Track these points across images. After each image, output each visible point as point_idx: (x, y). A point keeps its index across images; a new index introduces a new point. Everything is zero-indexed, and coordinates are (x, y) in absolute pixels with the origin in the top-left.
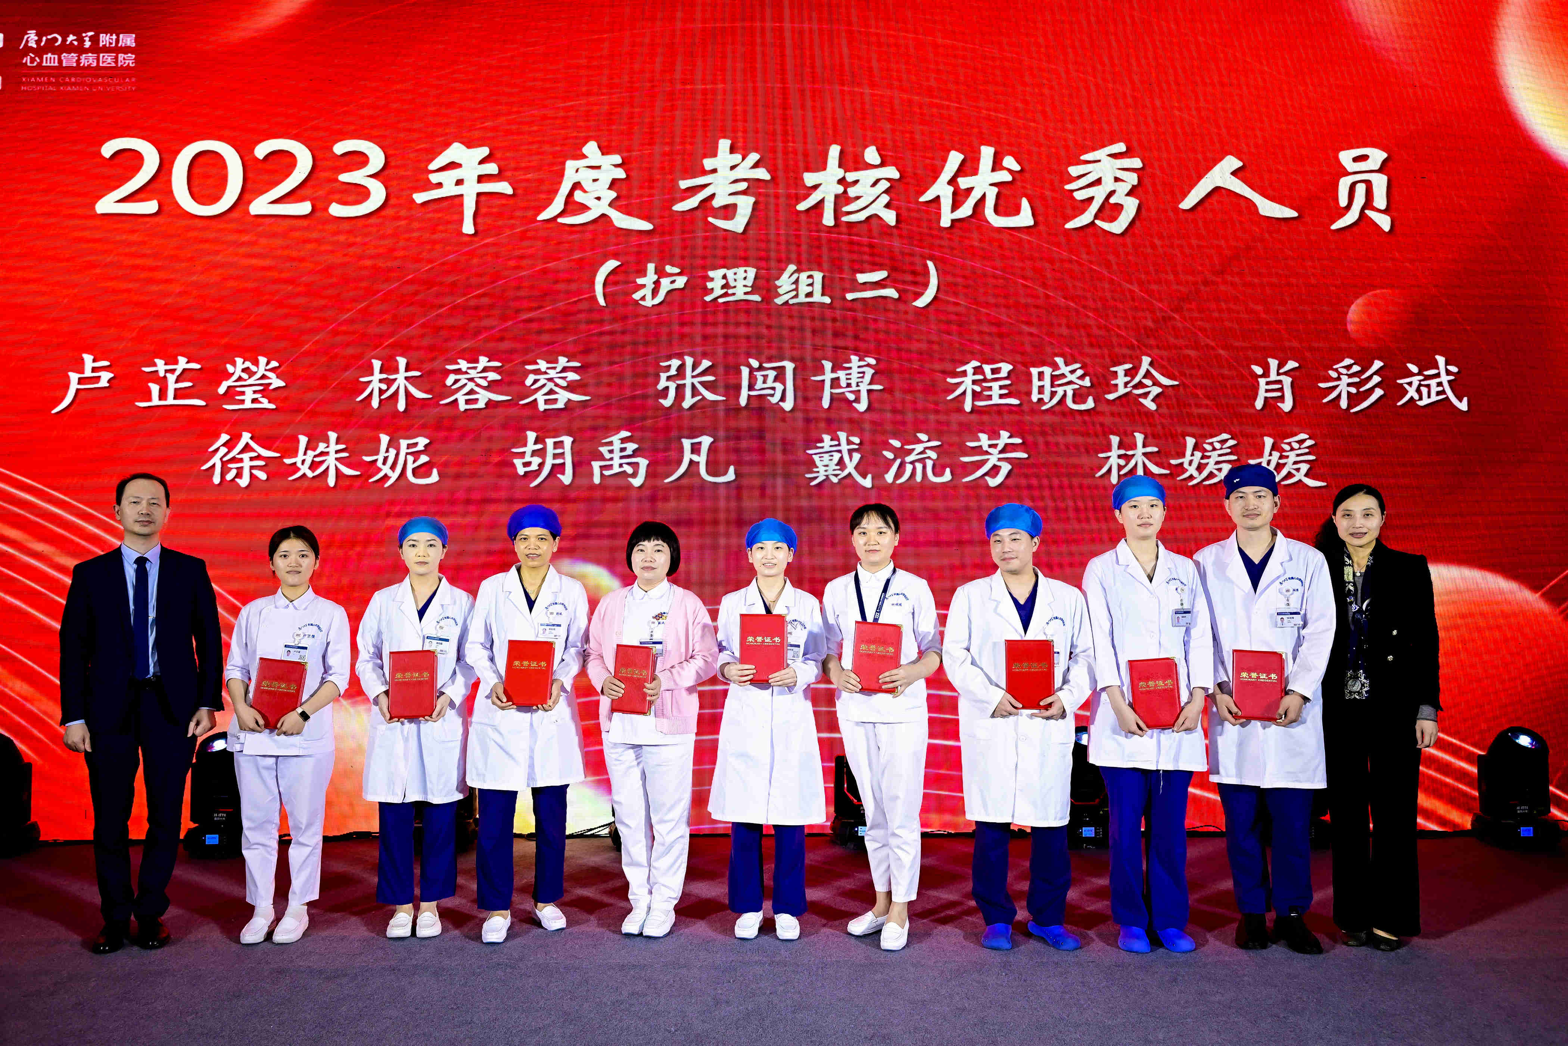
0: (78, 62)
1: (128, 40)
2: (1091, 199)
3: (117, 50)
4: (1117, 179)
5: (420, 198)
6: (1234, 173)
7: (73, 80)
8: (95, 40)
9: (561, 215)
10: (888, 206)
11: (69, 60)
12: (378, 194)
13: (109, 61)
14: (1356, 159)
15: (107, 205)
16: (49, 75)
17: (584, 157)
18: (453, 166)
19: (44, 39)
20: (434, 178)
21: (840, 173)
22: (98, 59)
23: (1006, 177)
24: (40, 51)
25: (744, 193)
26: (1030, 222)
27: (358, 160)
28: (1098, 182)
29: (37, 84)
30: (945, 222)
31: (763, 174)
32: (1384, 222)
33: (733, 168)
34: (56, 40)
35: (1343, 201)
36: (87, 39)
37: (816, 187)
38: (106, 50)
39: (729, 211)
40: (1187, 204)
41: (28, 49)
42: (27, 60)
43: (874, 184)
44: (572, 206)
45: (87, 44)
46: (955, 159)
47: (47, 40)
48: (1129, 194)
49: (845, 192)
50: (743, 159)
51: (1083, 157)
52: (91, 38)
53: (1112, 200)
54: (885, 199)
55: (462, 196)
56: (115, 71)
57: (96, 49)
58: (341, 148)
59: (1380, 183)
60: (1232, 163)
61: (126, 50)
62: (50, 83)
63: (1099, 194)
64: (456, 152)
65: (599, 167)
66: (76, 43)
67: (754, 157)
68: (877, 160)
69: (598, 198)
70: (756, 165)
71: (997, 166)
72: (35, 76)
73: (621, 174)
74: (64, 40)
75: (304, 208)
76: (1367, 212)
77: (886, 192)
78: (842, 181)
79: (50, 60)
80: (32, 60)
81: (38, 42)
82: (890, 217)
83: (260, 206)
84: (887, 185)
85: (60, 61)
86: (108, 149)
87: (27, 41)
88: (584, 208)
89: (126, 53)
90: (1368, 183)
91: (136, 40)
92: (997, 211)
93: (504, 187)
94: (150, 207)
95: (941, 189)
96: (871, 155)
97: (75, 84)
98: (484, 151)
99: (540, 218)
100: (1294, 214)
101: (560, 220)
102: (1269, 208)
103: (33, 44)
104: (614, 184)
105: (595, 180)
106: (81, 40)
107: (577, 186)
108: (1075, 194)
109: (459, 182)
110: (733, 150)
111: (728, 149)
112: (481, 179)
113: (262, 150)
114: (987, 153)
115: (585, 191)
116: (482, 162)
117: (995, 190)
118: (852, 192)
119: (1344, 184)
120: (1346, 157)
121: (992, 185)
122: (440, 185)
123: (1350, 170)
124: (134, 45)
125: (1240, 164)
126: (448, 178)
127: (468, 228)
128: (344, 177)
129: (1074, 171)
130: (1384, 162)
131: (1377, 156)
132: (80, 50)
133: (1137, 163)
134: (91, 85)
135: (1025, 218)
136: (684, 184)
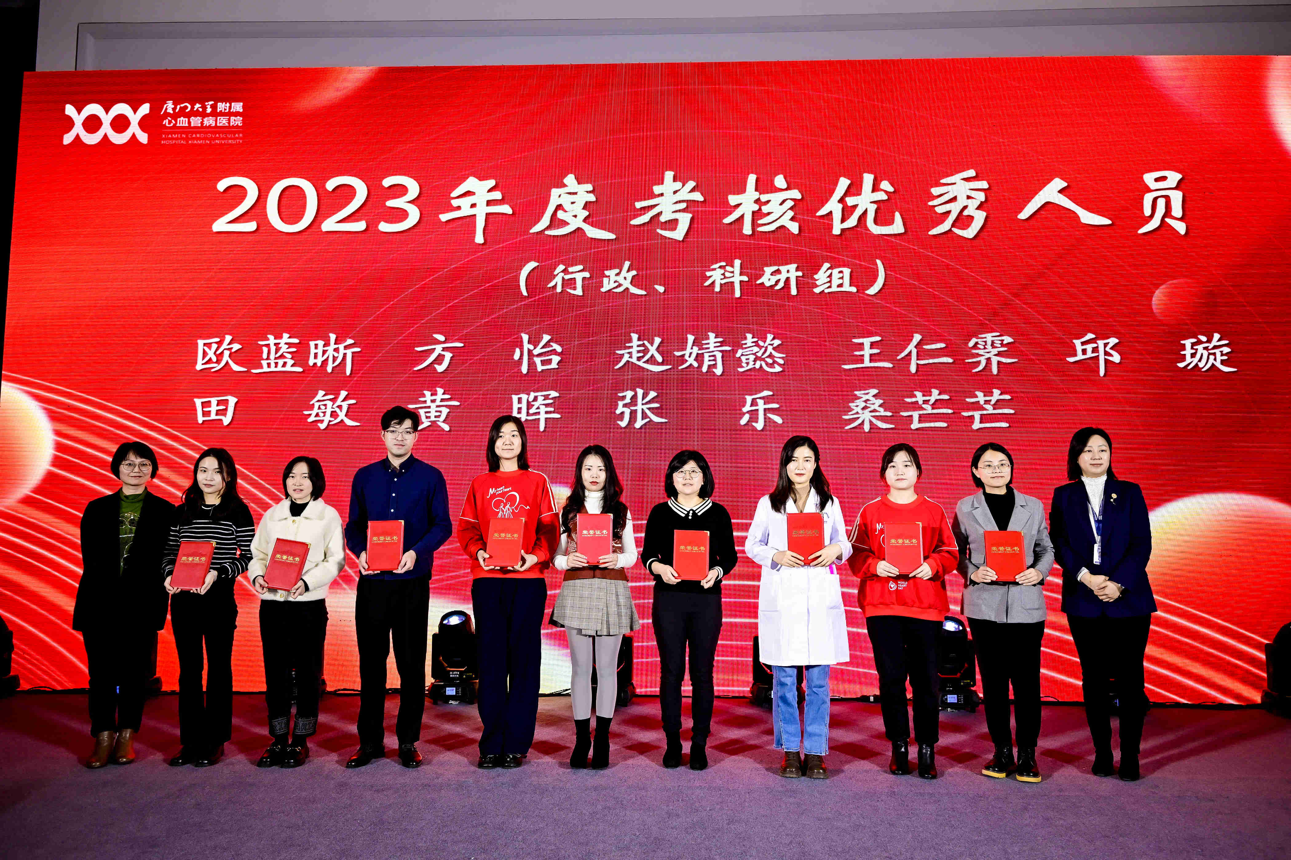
0: (202, 123)
1: (238, 107)
2: (949, 212)
3: (230, 114)
4: (969, 197)
5: (444, 217)
6: (1060, 191)
7: (198, 135)
8: (214, 107)
9: (548, 228)
10: (793, 219)
11: (196, 121)
12: (414, 215)
13: (224, 122)
14: (1157, 180)
15: (221, 225)
16: (182, 133)
17: (565, 186)
18: (468, 193)
19: (178, 107)
20: (455, 203)
21: (756, 195)
22: (216, 121)
23: (882, 196)
24: (175, 116)
25: (683, 210)
26: (901, 230)
27: (400, 190)
28: (954, 199)
29: (172, 139)
30: (836, 231)
31: (698, 196)
32: (1181, 228)
33: (675, 192)
34: (186, 107)
35: (1147, 212)
36: (209, 107)
37: (738, 206)
38: (222, 114)
39: (672, 224)
40: (1024, 215)
41: (167, 114)
42: (166, 122)
43: (781, 204)
44: (555, 222)
45: (209, 110)
46: (843, 183)
47: (181, 108)
48: (978, 208)
49: (760, 209)
50: (683, 186)
51: (943, 181)
52: (212, 106)
53: (966, 213)
54: (791, 214)
55: (475, 215)
56: (229, 130)
57: (215, 113)
58: (387, 182)
59: (1177, 198)
60: (1058, 183)
61: (237, 114)
62: (182, 138)
63: (955, 209)
64: (471, 183)
65: (576, 193)
66: (201, 110)
67: (691, 184)
68: (784, 185)
69: (575, 216)
70: (692, 190)
71: (875, 188)
72: (171, 133)
73: (592, 198)
74: (193, 108)
75: (360, 226)
76: (1168, 220)
77: (791, 208)
78: (757, 201)
79: (182, 122)
80: (170, 122)
81: (174, 109)
82: (794, 228)
83: (330, 225)
84: (792, 203)
85: (189, 123)
86: (222, 185)
87: (166, 109)
88: (564, 223)
89: (236, 116)
90: (1167, 198)
91: (243, 107)
92: (876, 222)
93: (506, 209)
94: (251, 226)
95: (833, 206)
96: (780, 181)
97: (199, 139)
98: (492, 183)
99: (532, 231)
100: (1108, 222)
101: (547, 232)
102: (1088, 218)
103: (170, 111)
104: (587, 206)
105: (573, 203)
106: (204, 108)
107: (559, 207)
108: (936, 209)
109: (473, 206)
110: (675, 180)
111: (672, 179)
112: (489, 203)
113: (331, 185)
114: (868, 179)
115: (566, 211)
116: (490, 190)
117: (875, 206)
118: (765, 209)
119: (1148, 199)
120: (1149, 178)
121: (871, 202)
122: (459, 208)
123: (1152, 188)
124: (241, 111)
125: (1065, 184)
126: (465, 203)
127: (479, 239)
128: (390, 203)
129: (935, 191)
130: (1180, 182)
131: (1174, 177)
132: (204, 115)
133: (984, 185)
134: (210, 139)
135: (897, 227)
136: (639, 205)
